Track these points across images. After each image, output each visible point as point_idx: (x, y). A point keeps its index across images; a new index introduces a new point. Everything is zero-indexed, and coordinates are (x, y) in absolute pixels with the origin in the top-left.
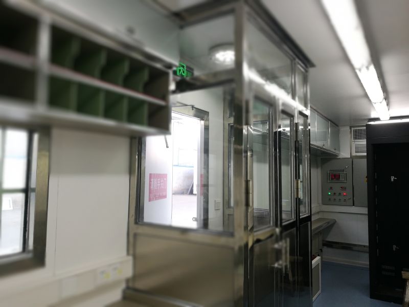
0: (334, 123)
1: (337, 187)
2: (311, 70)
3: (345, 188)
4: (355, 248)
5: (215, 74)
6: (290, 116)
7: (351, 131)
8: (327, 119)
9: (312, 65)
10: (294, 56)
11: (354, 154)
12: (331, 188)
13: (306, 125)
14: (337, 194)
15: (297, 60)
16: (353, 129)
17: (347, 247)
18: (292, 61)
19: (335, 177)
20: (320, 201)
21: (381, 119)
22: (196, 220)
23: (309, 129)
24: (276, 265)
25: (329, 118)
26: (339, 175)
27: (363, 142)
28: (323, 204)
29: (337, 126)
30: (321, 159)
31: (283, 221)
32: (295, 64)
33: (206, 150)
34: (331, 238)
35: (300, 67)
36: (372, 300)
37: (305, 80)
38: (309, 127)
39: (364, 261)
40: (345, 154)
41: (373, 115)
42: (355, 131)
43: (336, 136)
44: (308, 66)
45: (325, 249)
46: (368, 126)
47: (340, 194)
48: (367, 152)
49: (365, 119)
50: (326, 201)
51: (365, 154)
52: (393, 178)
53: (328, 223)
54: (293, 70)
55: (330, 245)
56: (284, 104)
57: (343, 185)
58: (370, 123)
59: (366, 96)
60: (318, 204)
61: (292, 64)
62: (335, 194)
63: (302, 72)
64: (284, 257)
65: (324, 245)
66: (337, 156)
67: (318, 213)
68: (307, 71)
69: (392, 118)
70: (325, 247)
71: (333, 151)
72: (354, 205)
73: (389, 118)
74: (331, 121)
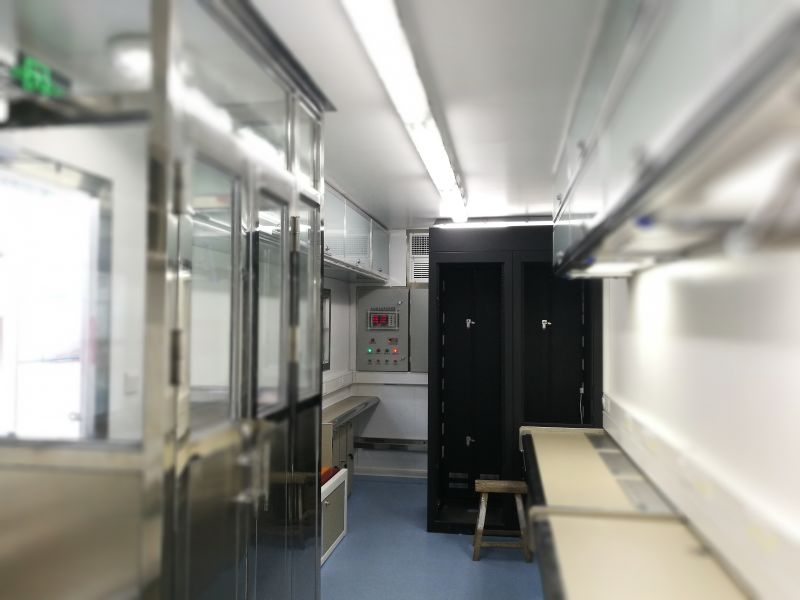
0: (380, 223)
1: (382, 337)
2: (327, 115)
3: (397, 340)
4: (411, 447)
5: (116, 98)
6: (282, 202)
7: (408, 239)
8: (368, 215)
9: (332, 108)
10: (293, 84)
11: (412, 280)
12: (373, 340)
13: (315, 222)
14: (383, 351)
15: (299, 93)
16: (411, 235)
17: (397, 446)
18: (287, 94)
19: (380, 320)
20: (354, 366)
21: (454, 220)
22: (78, 418)
23: (322, 232)
24: (242, 498)
25: (370, 212)
26: (387, 318)
27: (425, 259)
28: (360, 369)
29: (385, 228)
30: (358, 287)
31: (259, 409)
32: (293, 100)
33: (104, 264)
34: (370, 432)
35: (304, 107)
36: (432, 534)
37: (315, 134)
38: (322, 229)
39: (420, 468)
40: (396, 279)
41: (442, 215)
42: (416, 239)
43: (383, 246)
44: (322, 108)
45: (360, 453)
46: (432, 231)
47: (387, 351)
48: (430, 277)
49: (430, 220)
50: (365, 364)
51: (427, 280)
52: (469, 322)
53: (366, 404)
54: (289, 112)
55: (370, 444)
56: (265, 177)
57: (392, 335)
58: (437, 226)
59: (428, 177)
60: (350, 370)
61: (287, 100)
62: (379, 351)
63: (311, 118)
64: (256, 481)
65: (357, 445)
66: (383, 282)
67: (349, 387)
68: (319, 118)
69: (471, 219)
70: (360, 450)
71: (377, 273)
72: (409, 370)
73: (466, 220)
74: (374, 219)
